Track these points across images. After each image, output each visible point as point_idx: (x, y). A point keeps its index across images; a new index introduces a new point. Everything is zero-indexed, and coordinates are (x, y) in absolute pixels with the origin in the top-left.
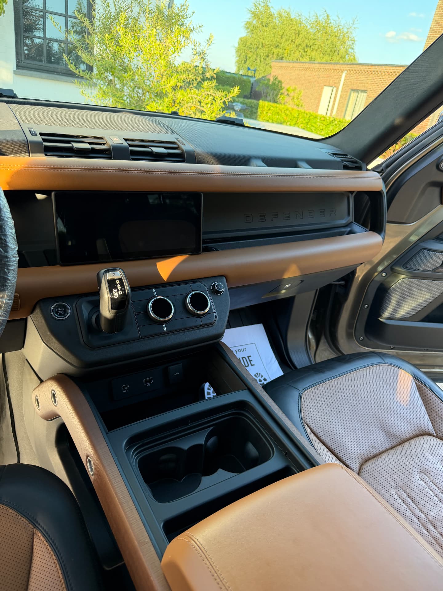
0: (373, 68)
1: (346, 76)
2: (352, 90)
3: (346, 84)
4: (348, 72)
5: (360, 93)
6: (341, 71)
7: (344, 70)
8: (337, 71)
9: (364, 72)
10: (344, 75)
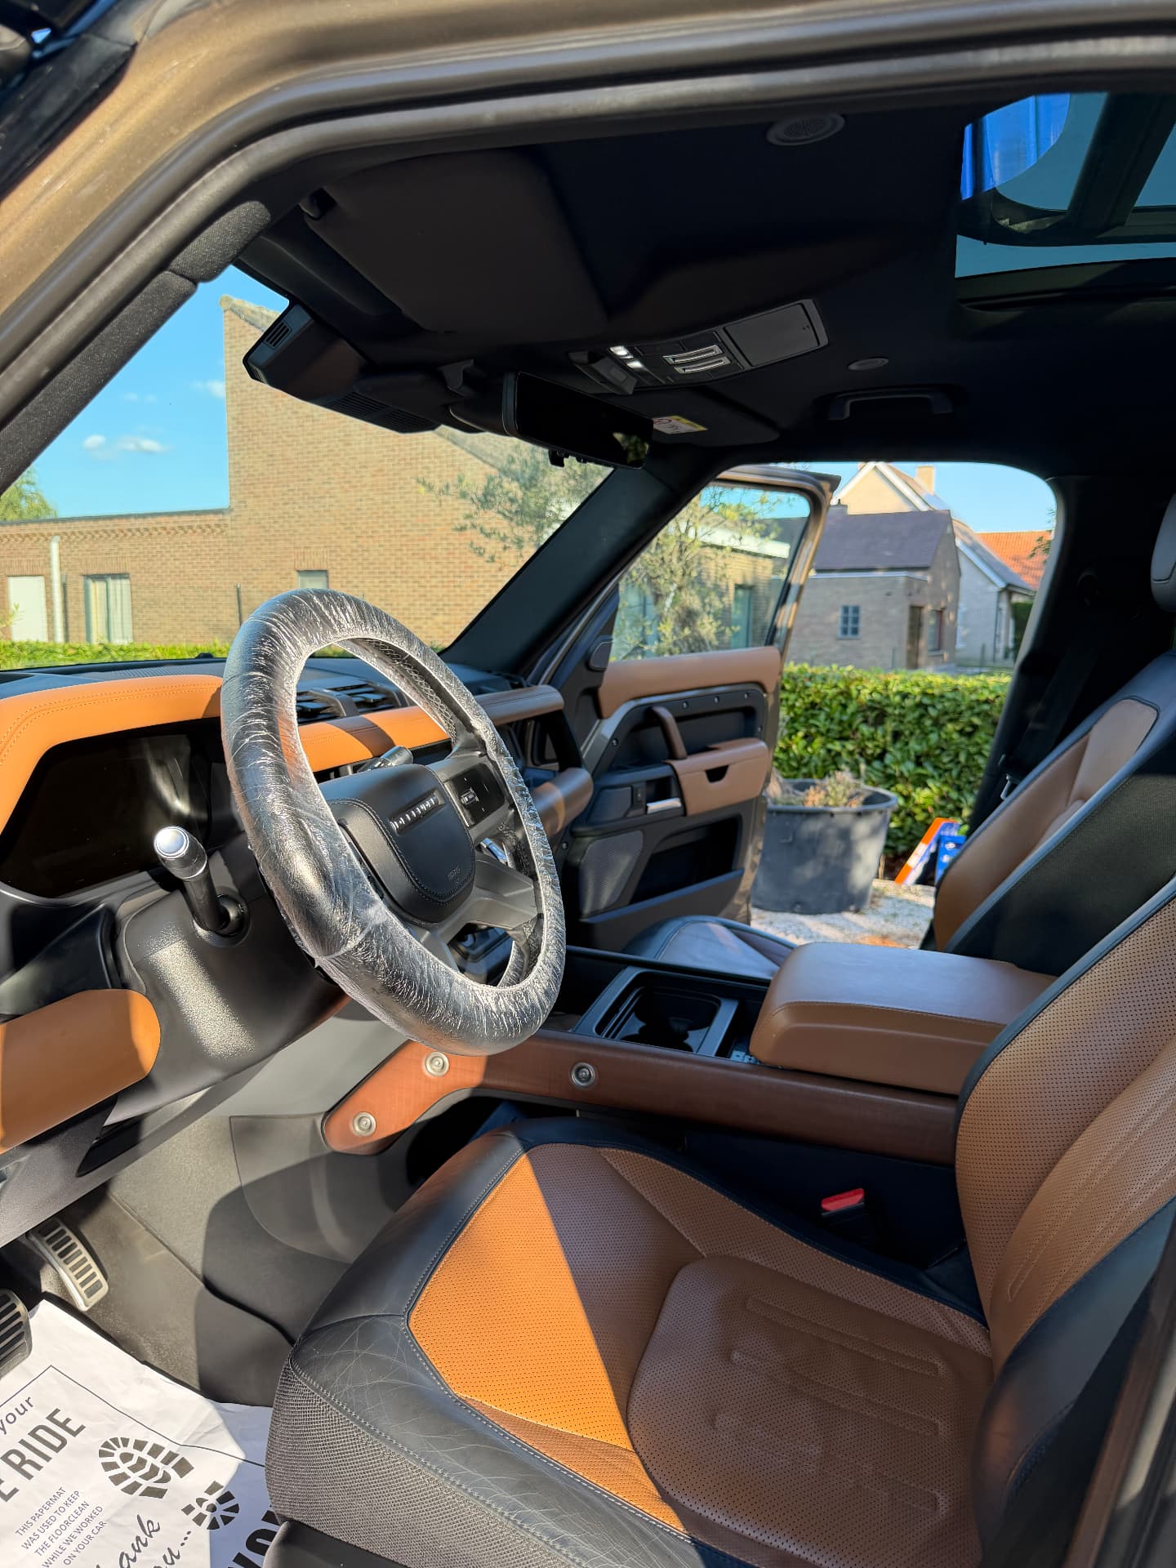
0: (125, 524)
1: (60, 548)
2: (88, 576)
3: (65, 566)
4: (62, 538)
5: (111, 582)
6: (42, 538)
7: (50, 535)
8: (31, 539)
9: (105, 535)
10: (55, 547)
